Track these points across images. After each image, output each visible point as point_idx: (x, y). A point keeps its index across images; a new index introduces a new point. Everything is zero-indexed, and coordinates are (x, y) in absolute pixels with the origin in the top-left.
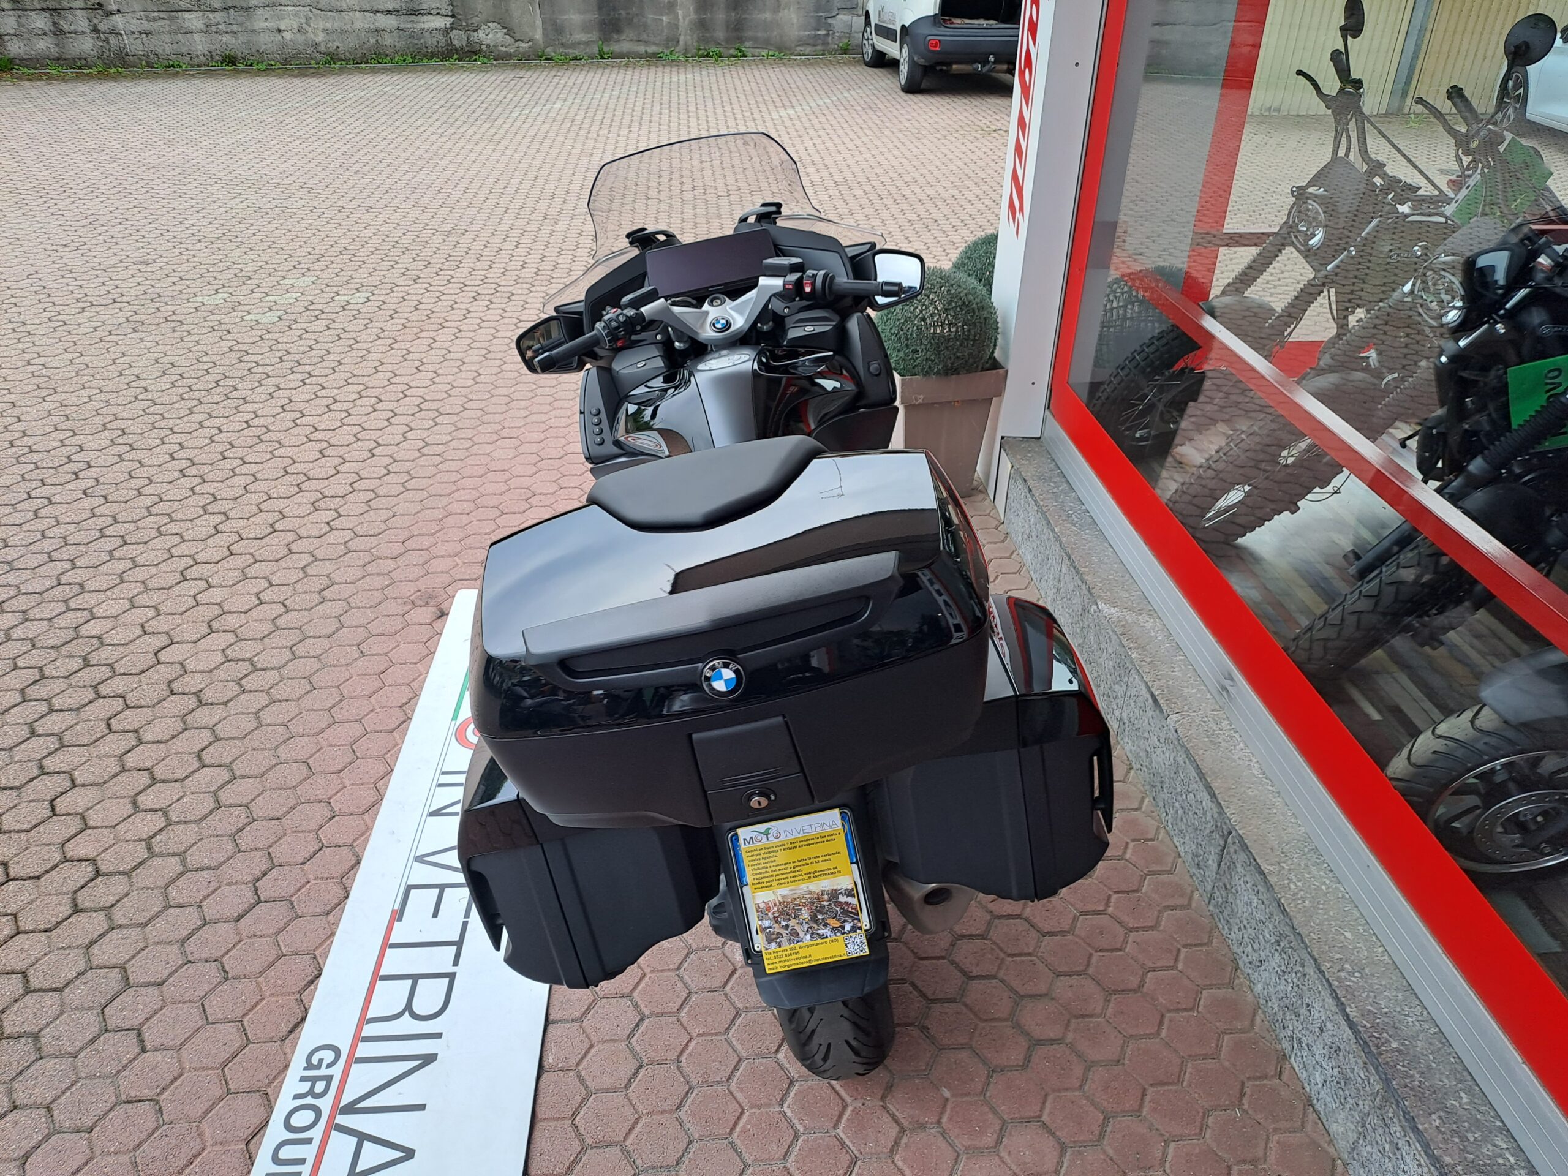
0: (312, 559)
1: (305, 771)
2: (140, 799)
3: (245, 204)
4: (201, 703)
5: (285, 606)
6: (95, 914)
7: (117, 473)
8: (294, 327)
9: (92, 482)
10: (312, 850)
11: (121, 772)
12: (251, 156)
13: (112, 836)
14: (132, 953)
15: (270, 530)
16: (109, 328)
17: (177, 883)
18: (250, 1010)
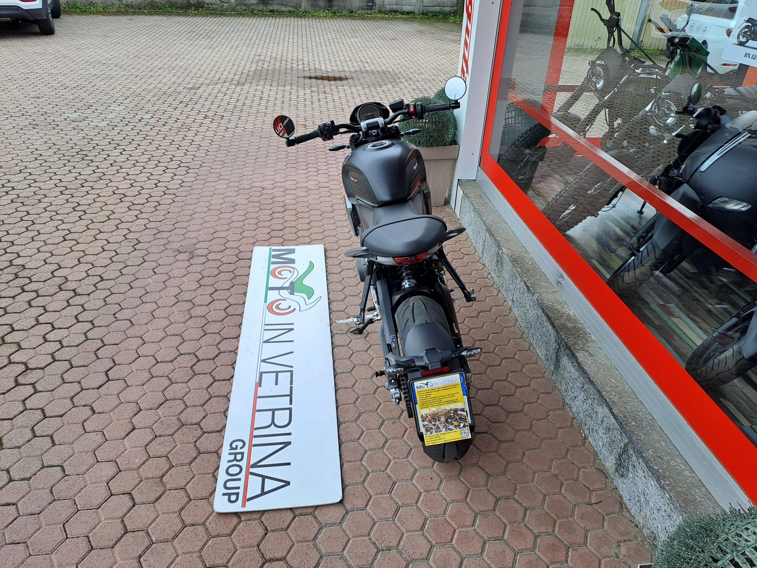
0: (128, 231)
1: (130, 324)
2: (47, 336)
3: (88, 72)
4: (76, 294)
5: (116, 252)
6: (27, 386)
7: (29, 192)
8: (115, 128)
9: (16, 196)
10: (134, 358)
11: (36, 325)
12: (90, 51)
13: (34, 352)
14: (47, 403)
15: (107, 218)
16: (21, 127)
17: (68, 372)
18: (106, 426)
